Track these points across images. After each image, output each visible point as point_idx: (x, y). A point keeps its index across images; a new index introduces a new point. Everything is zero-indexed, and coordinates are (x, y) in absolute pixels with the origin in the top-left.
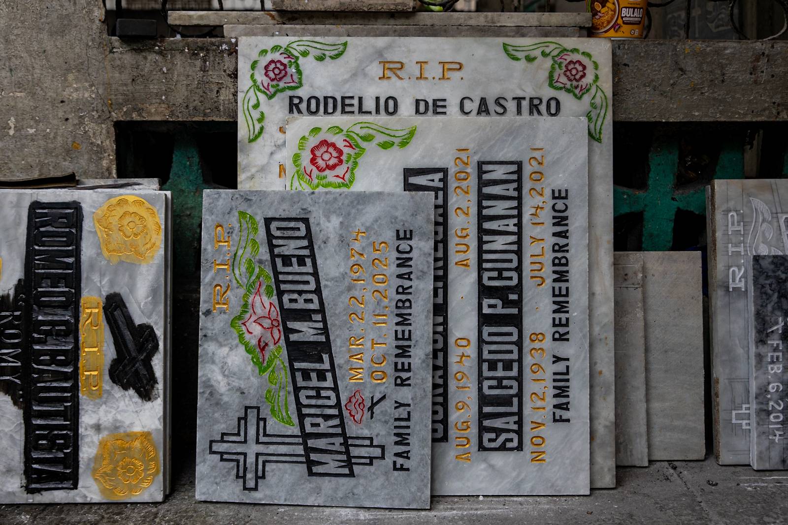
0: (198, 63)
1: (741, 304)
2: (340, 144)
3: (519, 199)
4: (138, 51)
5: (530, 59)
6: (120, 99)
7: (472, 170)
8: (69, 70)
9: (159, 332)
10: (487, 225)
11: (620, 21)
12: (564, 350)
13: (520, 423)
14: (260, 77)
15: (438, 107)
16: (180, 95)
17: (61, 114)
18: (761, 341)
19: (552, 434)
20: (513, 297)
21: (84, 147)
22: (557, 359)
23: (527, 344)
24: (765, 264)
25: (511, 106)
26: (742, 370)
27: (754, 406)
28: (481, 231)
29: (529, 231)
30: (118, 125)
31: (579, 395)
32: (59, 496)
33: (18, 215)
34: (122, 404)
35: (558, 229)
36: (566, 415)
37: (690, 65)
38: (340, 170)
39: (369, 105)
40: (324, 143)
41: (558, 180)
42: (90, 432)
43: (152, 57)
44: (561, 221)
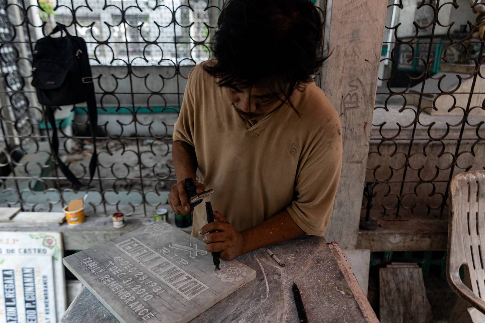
3: (34, 278)
5: (37, 238)
7: (20, 270)
10: (26, 285)
12: (48, 316)
15: (12, 251)
20: (34, 303)
22: (47, 319)
23: (38, 315)
25: (33, 251)
28: (24, 286)
29: (37, 286)
35: (45, 285)
41: (44, 273)
44: (45, 283)
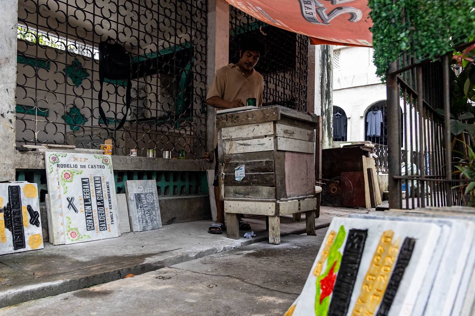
0: (35, 156)
1: (133, 202)
2: (69, 174)
3: (101, 183)
4: (23, 153)
5: (99, 158)
6: (18, 164)
7: (93, 178)
8: (6, 157)
9: (39, 212)
10: (96, 188)
11: (109, 152)
12: (111, 211)
13: (106, 225)
14: (51, 160)
15: (84, 167)
16: (31, 163)
17: (4, 167)
18: (137, 209)
19: (111, 226)
20: (102, 202)
21: (9, 174)
22: (111, 213)
23: (105, 210)
24: (136, 195)
25: (97, 167)
26: (135, 214)
27: (138, 220)
28: (96, 190)
29: (103, 189)
30: (16, 169)
31: (115, 219)
32: (22, 250)
33: (6, 189)
34: (33, 228)
35: (108, 189)
36: (113, 222)
37: (122, 160)
38: (70, 178)
39: (72, 166)
40: (66, 173)
41: (107, 180)
42: (27, 235)
43: (25, 155)
44: (108, 187)
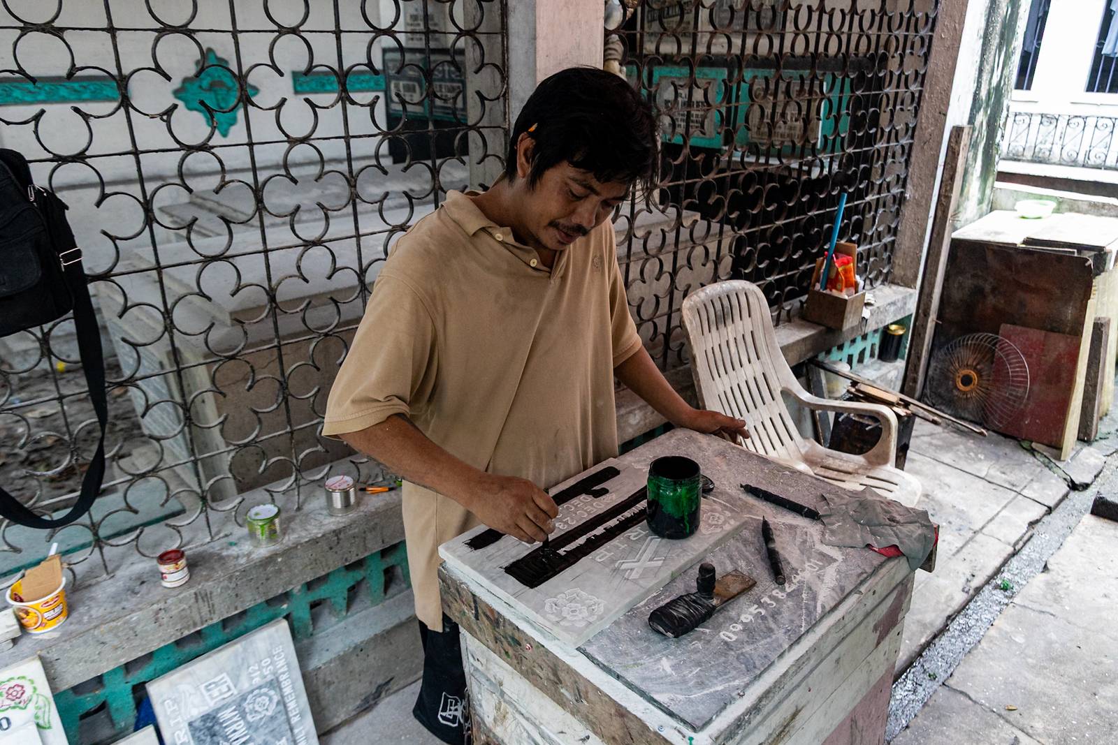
11: (45, 621)
24: (197, 724)
37: (108, 638)
